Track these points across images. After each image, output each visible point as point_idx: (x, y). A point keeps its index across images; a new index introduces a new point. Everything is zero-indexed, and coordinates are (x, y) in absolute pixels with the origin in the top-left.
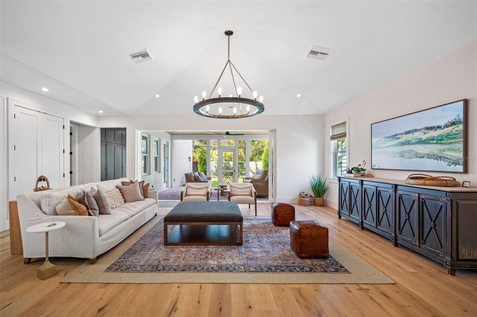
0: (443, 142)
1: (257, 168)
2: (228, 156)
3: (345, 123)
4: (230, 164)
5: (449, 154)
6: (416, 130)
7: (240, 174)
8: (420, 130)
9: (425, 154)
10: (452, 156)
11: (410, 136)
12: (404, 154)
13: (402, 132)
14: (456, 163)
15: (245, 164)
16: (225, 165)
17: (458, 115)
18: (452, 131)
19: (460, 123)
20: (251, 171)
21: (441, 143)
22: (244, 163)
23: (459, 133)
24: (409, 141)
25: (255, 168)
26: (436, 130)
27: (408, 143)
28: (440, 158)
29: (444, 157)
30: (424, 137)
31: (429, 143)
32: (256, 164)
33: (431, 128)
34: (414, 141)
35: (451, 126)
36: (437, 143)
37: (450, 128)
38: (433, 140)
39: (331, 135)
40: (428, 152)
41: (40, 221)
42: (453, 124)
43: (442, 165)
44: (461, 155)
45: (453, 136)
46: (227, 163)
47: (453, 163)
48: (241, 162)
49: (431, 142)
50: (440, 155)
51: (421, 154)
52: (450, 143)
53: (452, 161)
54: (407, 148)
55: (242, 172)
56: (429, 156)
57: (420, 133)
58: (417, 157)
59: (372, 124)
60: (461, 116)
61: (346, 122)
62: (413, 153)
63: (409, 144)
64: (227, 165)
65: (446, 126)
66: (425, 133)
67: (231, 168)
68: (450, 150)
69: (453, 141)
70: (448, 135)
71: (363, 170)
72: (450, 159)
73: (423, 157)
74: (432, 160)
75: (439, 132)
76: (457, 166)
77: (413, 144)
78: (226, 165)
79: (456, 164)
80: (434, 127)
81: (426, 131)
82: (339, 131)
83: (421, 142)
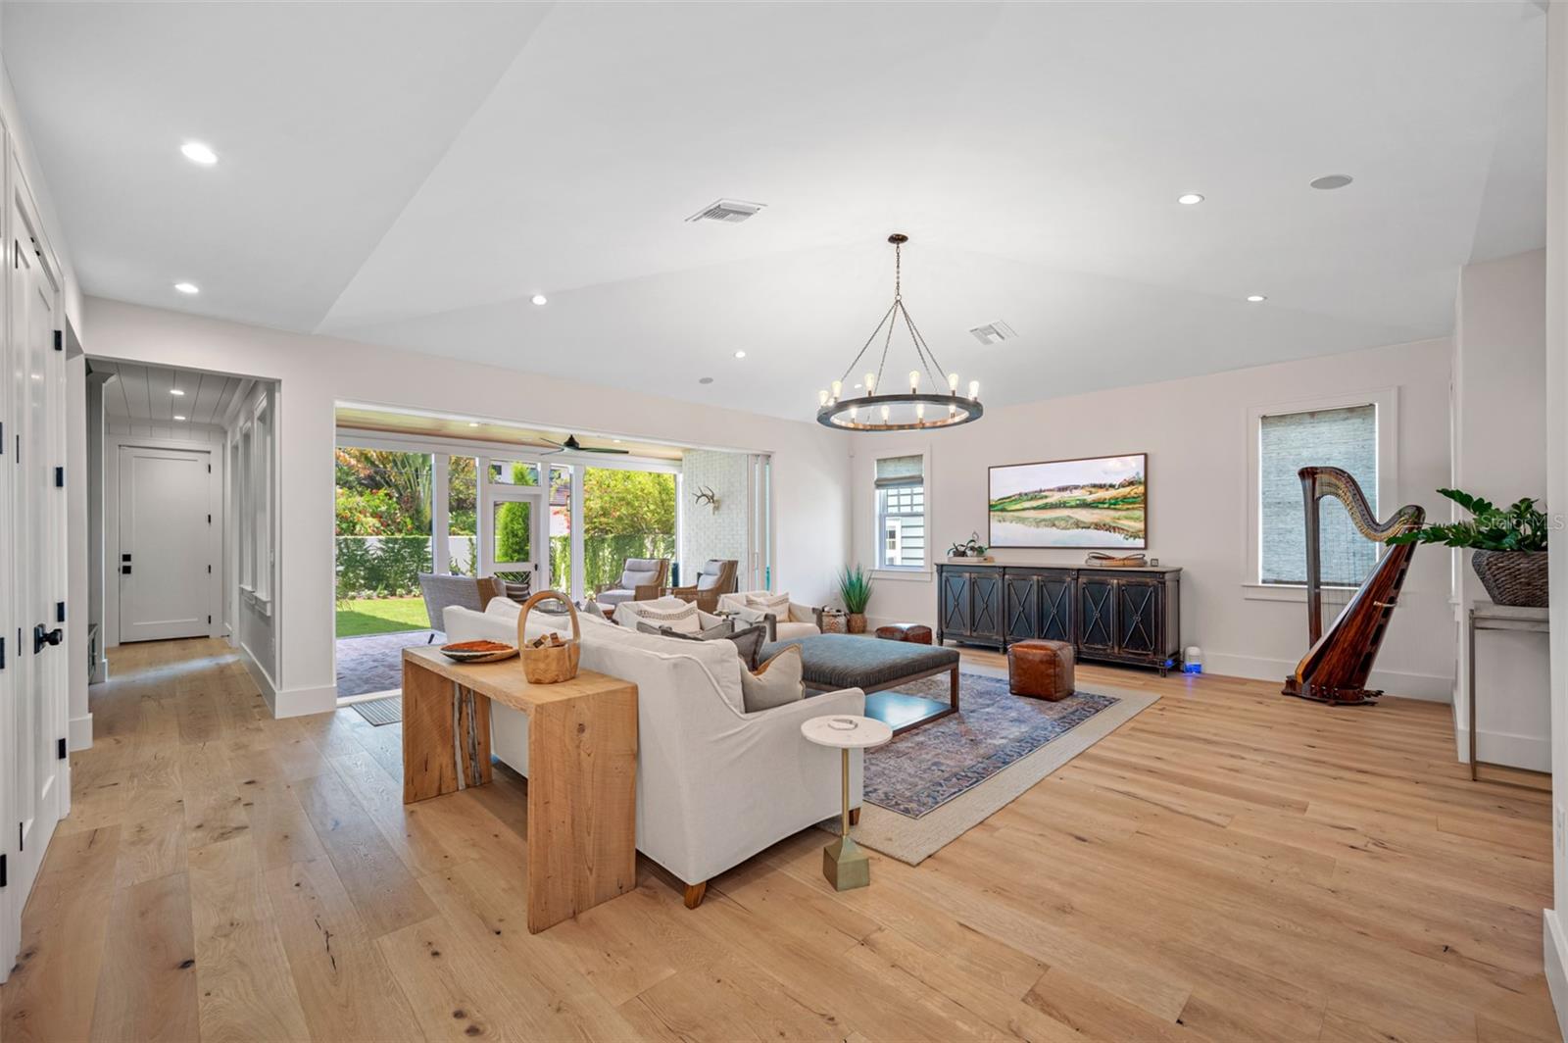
0: (1117, 507)
3: (919, 456)
4: (367, 544)
5: (1125, 523)
6: (1076, 487)
8: (1083, 487)
9: (1092, 523)
10: (1129, 527)
11: (1066, 495)
12: (1056, 523)
13: (1052, 487)
14: (1135, 536)
15: (430, 544)
17: (1138, 474)
18: (1129, 493)
19: (1140, 483)
21: (1115, 509)
22: (426, 541)
23: (1139, 497)
24: (1065, 503)
26: (1107, 490)
28: (1115, 529)
29: (1119, 528)
30: (1090, 498)
31: (1097, 507)
33: (1101, 487)
34: (1073, 503)
35: (1128, 486)
36: (1108, 508)
37: (1128, 489)
38: (1103, 503)
39: (876, 478)
40: (1095, 521)
41: (749, 734)
42: (1131, 483)
43: (1116, 539)
44: (1141, 526)
45: (1130, 500)
46: (354, 540)
47: (1131, 536)
48: (414, 539)
49: (1100, 506)
50: (1114, 525)
51: (1084, 523)
52: (1128, 509)
53: (1129, 534)
54: (1061, 513)
56: (1098, 526)
57: (1083, 491)
58: (1078, 527)
59: (989, 468)
60: (1142, 475)
61: (922, 455)
62: (1071, 521)
63: (1065, 507)
64: (353, 547)
65: (1122, 486)
66: (1091, 493)
67: (368, 560)
68: (1126, 518)
69: (1130, 506)
70: (1125, 499)
72: (1128, 531)
73: (1089, 528)
74: (1101, 532)
75: (1112, 493)
76: (1137, 540)
77: (1072, 507)
78: (348, 547)
79: (1135, 538)
80: (1105, 485)
81: (1093, 490)
82: (903, 471)
83: (1084, 505)
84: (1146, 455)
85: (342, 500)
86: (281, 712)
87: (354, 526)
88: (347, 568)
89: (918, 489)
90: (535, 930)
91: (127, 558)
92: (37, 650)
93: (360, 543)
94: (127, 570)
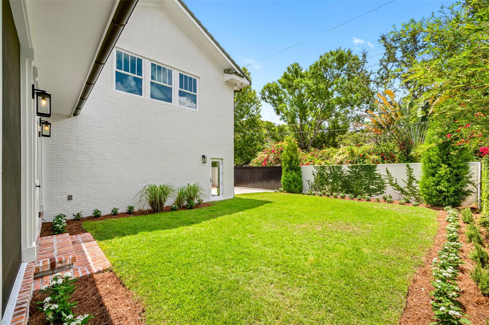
1: (411, 177)
4: (343, 169)
7: (365, 189)
16: (331, 172)
20: (392, 185)
25: (406, 178)
32: (409, 169)
55: (368, 186)
78: (334, 170)
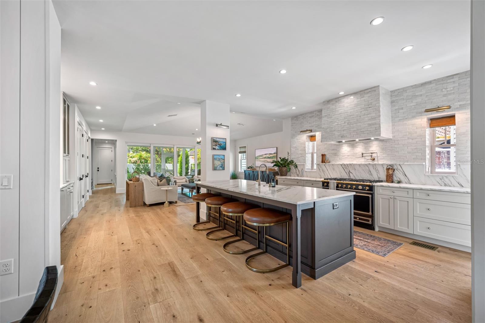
2: (144, 159)
3: (245, 147)
6: (267, 154)
11: (266, 156)
12: (265, 161)
13: (264, 154)
19: (276, 153)
23: (276, 156)
27: (265, 158)
30: (269, 156)
33: (271, 154)
39: (239, 151)
40: (270, 161)
41: (156, 188)
51: (268, 161)
54: (266, 159)
59: (255, 150)
64: (146, 166)
65: (274, 154)
70: (274, 157)
71: (253, 167)
73: (269, 163)
82: (243, 150)
83: (269, 158)
84: (277, 148)
85: (145, 155)
86: (117, 192)
87: (147, 161)
88: (144, 172)
89: (245, 154)
90: (130, 207)
91: (98, 168)
92: (86, 177)
93: (148, 165)
94: (98, 170)
